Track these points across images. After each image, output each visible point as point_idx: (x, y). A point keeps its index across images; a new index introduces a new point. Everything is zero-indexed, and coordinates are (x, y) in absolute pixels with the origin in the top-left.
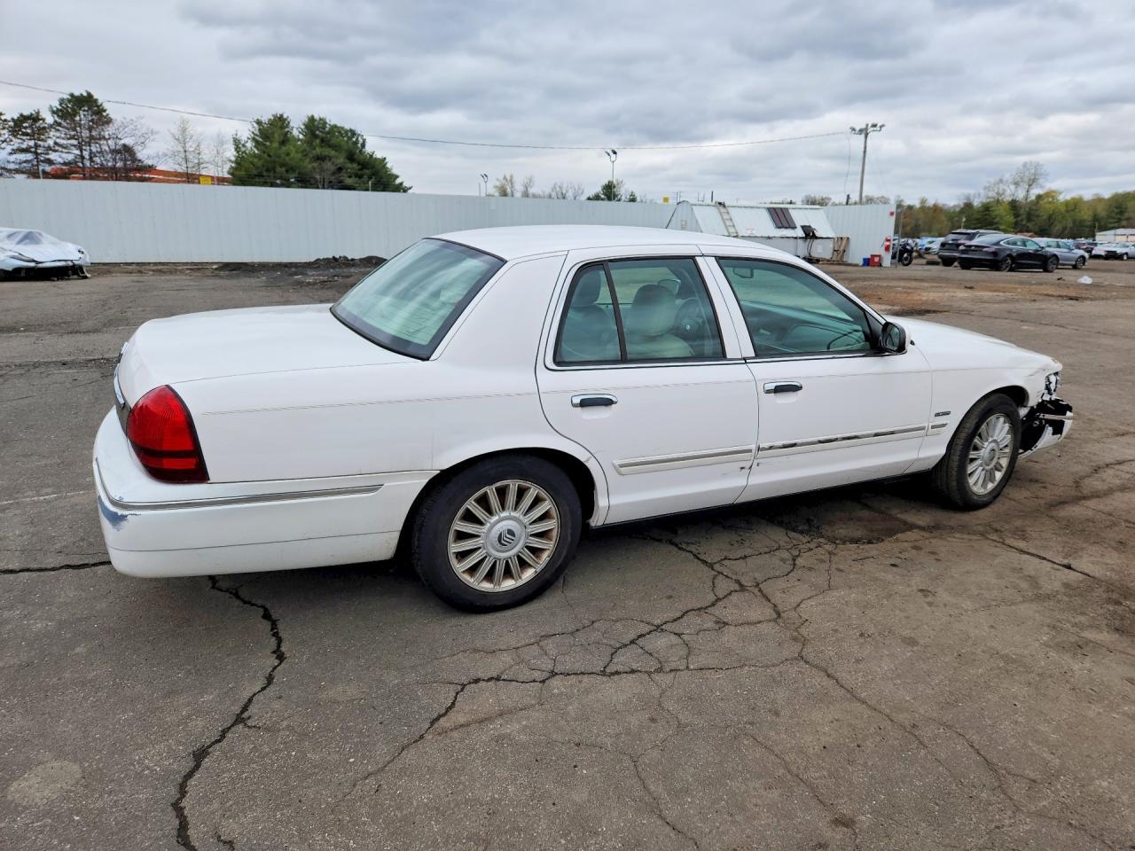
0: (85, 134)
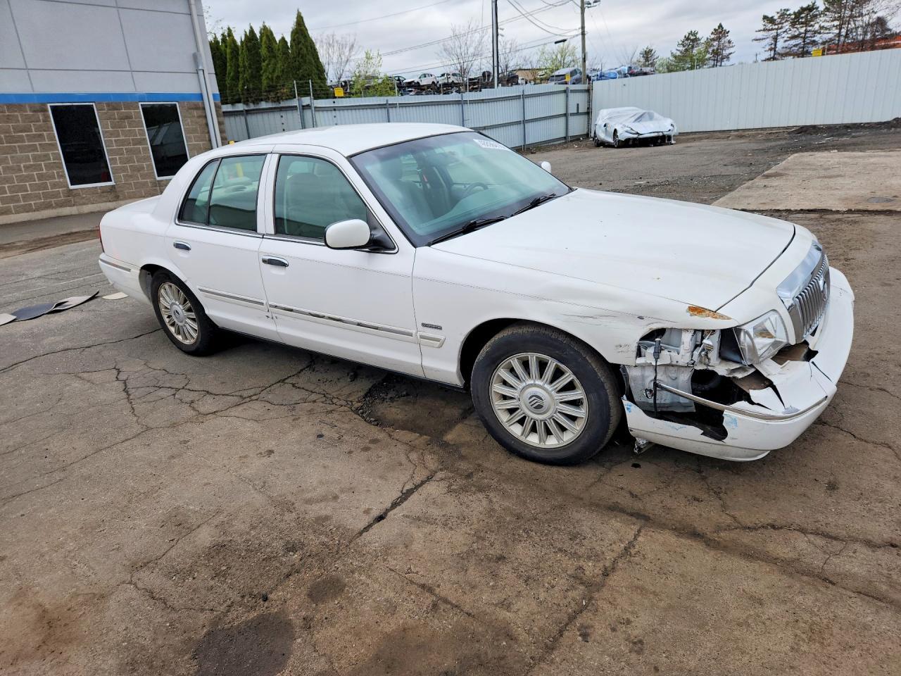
0: (848, 13)
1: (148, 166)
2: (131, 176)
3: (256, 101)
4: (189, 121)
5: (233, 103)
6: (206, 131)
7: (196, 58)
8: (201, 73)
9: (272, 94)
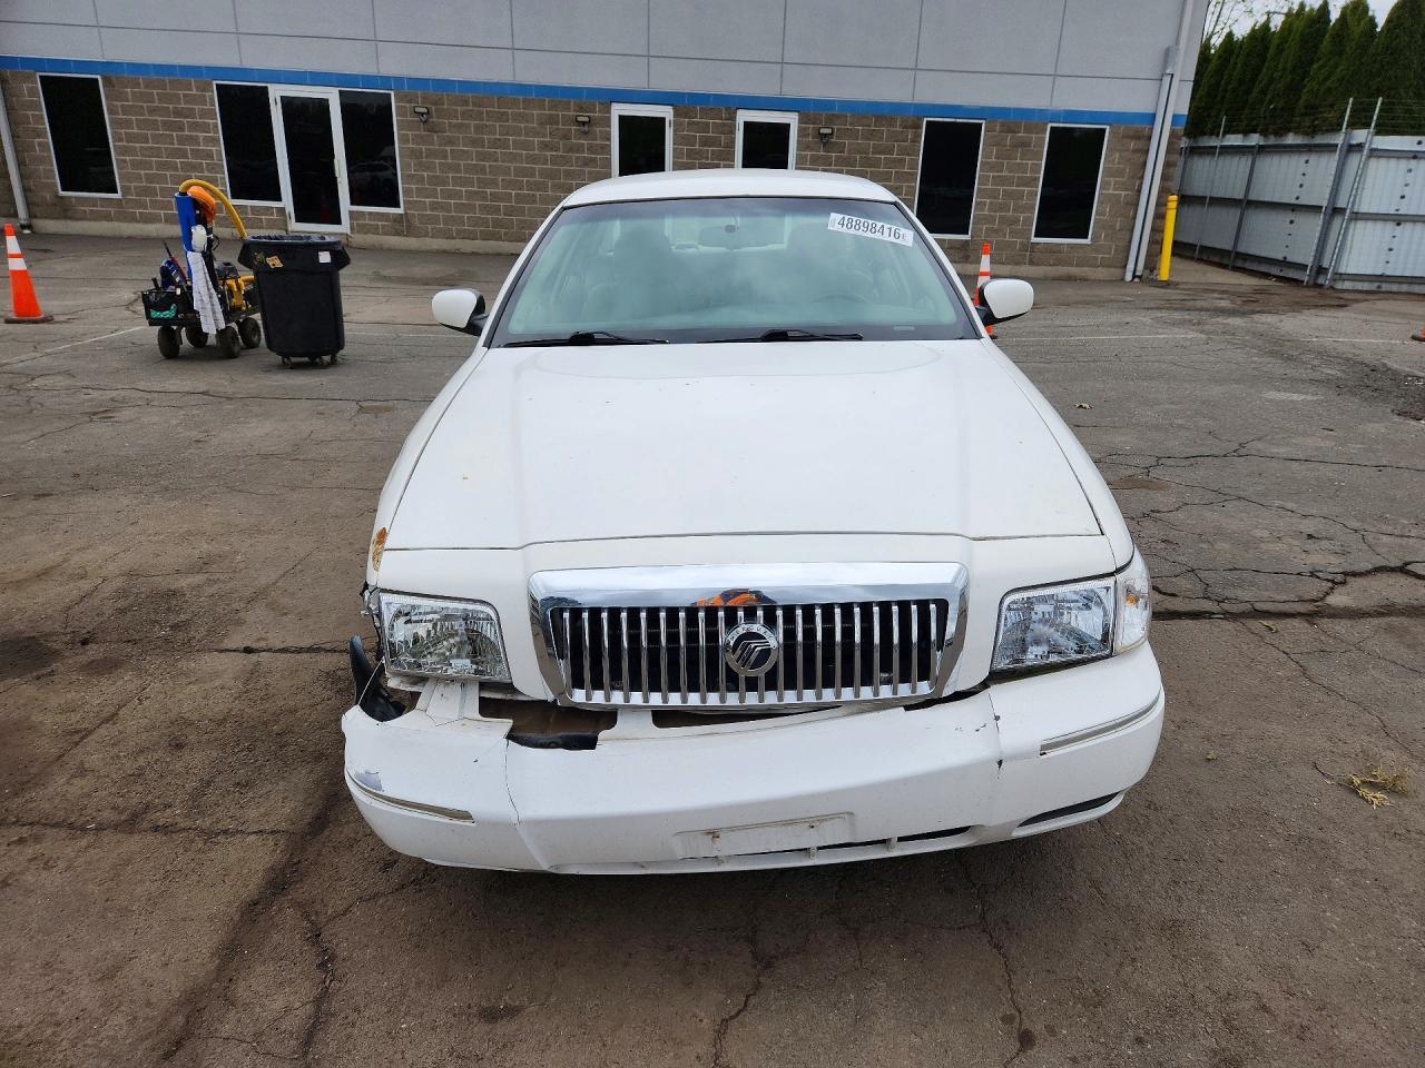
1: (1025, 219)
2: (996, 231)
3: (1281, 131)
4: (1117, 155)
5: (1246, 132)
6: (1139, 175)
7: (1167, 56)
8: (1167, 80)
9: (1307, 118)
